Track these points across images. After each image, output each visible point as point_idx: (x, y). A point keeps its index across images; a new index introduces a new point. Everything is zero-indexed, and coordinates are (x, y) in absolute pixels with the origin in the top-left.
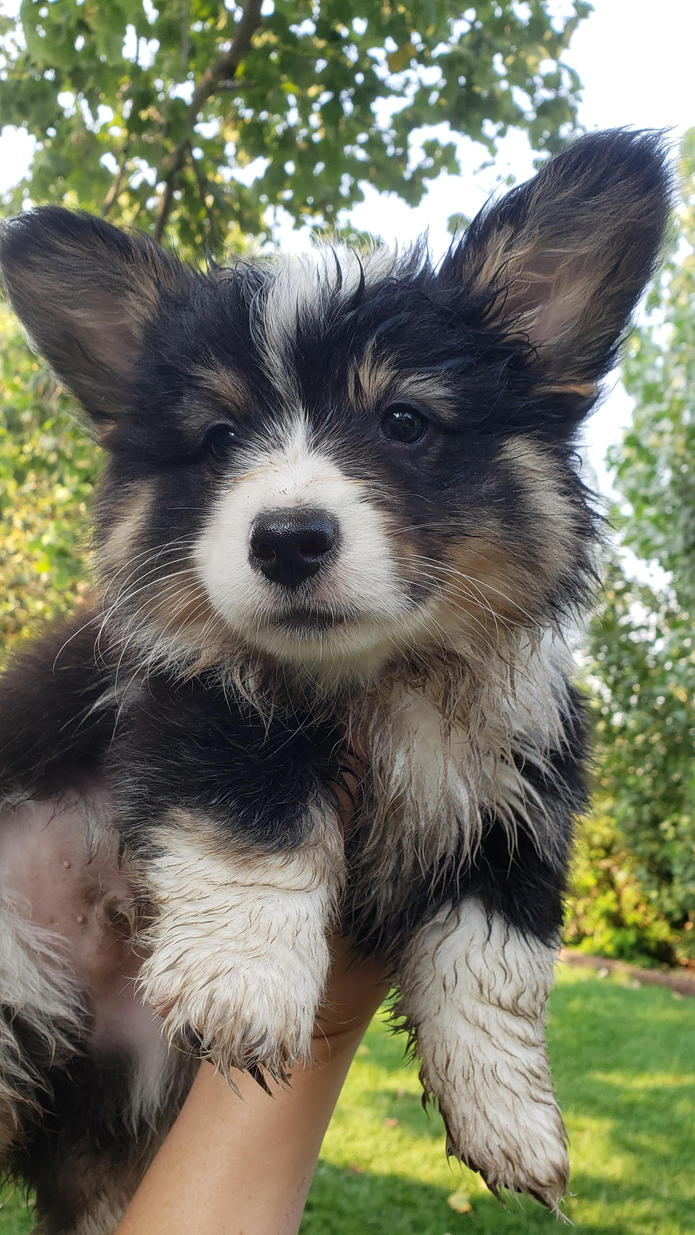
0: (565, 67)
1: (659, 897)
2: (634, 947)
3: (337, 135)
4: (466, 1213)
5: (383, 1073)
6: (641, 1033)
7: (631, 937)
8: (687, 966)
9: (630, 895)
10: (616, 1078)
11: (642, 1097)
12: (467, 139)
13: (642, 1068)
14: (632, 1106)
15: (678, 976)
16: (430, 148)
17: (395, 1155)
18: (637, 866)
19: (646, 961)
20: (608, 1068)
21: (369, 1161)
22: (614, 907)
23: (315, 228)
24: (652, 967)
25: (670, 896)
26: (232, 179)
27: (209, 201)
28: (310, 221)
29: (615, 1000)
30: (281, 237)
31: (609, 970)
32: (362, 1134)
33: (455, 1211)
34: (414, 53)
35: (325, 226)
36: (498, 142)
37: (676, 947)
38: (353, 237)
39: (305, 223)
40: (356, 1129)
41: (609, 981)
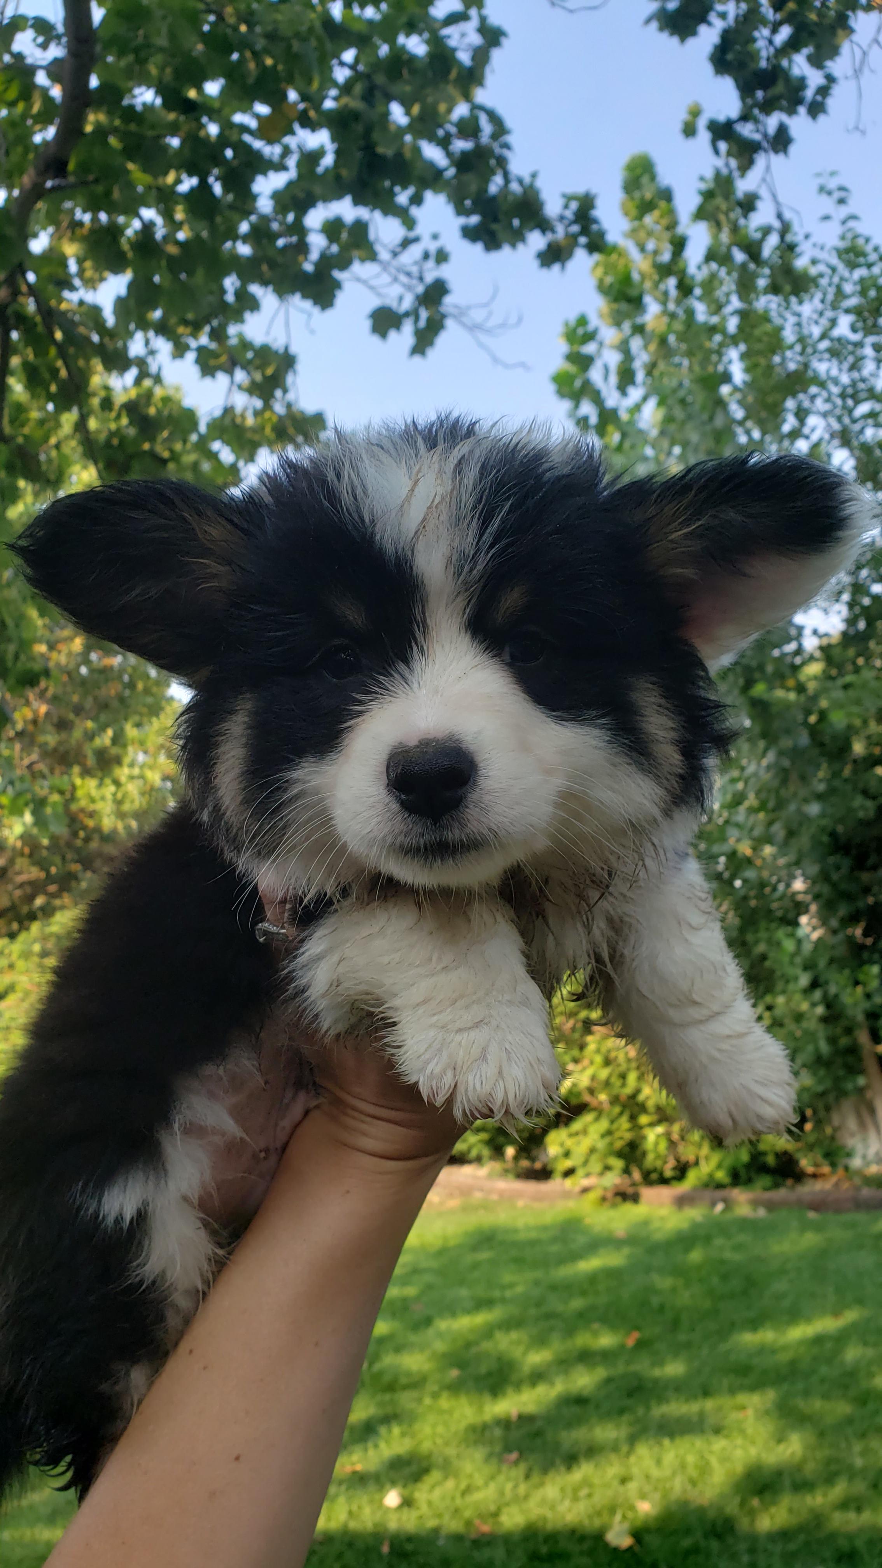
0: (482, 108)
2: (748, 1166)
3: (213, 230)
4: (630, 1549)
5: (487, 1397)
6: (782, 1271)
7: (742, 1155)
8: (815, 1176)
10: (767, 1336)
12: (377, 215)
13: (794, 1315)
14: (793, 1364)
15: (810, 1189)
16: (332, 229)
17: (526, 1497)
19: (766, 1180)
20: (754, 1324)
21: (496, 1515)
23: (201, 350)
24: (776, 1186)
26: (81, 303)
27: (59, 335)
28: (193, 344)
29: (742, 1238)
30: (160, 369)
31: (725, 1200)
32: (479, 1480)
33: (616, 1550)
34: (294, 115)
35: (213, 346)
36: (414, 211)
37: (798, 1156)
38: (250, 355)
39: (187, 348)
40: (470, 1476)
41: (729, 1216)
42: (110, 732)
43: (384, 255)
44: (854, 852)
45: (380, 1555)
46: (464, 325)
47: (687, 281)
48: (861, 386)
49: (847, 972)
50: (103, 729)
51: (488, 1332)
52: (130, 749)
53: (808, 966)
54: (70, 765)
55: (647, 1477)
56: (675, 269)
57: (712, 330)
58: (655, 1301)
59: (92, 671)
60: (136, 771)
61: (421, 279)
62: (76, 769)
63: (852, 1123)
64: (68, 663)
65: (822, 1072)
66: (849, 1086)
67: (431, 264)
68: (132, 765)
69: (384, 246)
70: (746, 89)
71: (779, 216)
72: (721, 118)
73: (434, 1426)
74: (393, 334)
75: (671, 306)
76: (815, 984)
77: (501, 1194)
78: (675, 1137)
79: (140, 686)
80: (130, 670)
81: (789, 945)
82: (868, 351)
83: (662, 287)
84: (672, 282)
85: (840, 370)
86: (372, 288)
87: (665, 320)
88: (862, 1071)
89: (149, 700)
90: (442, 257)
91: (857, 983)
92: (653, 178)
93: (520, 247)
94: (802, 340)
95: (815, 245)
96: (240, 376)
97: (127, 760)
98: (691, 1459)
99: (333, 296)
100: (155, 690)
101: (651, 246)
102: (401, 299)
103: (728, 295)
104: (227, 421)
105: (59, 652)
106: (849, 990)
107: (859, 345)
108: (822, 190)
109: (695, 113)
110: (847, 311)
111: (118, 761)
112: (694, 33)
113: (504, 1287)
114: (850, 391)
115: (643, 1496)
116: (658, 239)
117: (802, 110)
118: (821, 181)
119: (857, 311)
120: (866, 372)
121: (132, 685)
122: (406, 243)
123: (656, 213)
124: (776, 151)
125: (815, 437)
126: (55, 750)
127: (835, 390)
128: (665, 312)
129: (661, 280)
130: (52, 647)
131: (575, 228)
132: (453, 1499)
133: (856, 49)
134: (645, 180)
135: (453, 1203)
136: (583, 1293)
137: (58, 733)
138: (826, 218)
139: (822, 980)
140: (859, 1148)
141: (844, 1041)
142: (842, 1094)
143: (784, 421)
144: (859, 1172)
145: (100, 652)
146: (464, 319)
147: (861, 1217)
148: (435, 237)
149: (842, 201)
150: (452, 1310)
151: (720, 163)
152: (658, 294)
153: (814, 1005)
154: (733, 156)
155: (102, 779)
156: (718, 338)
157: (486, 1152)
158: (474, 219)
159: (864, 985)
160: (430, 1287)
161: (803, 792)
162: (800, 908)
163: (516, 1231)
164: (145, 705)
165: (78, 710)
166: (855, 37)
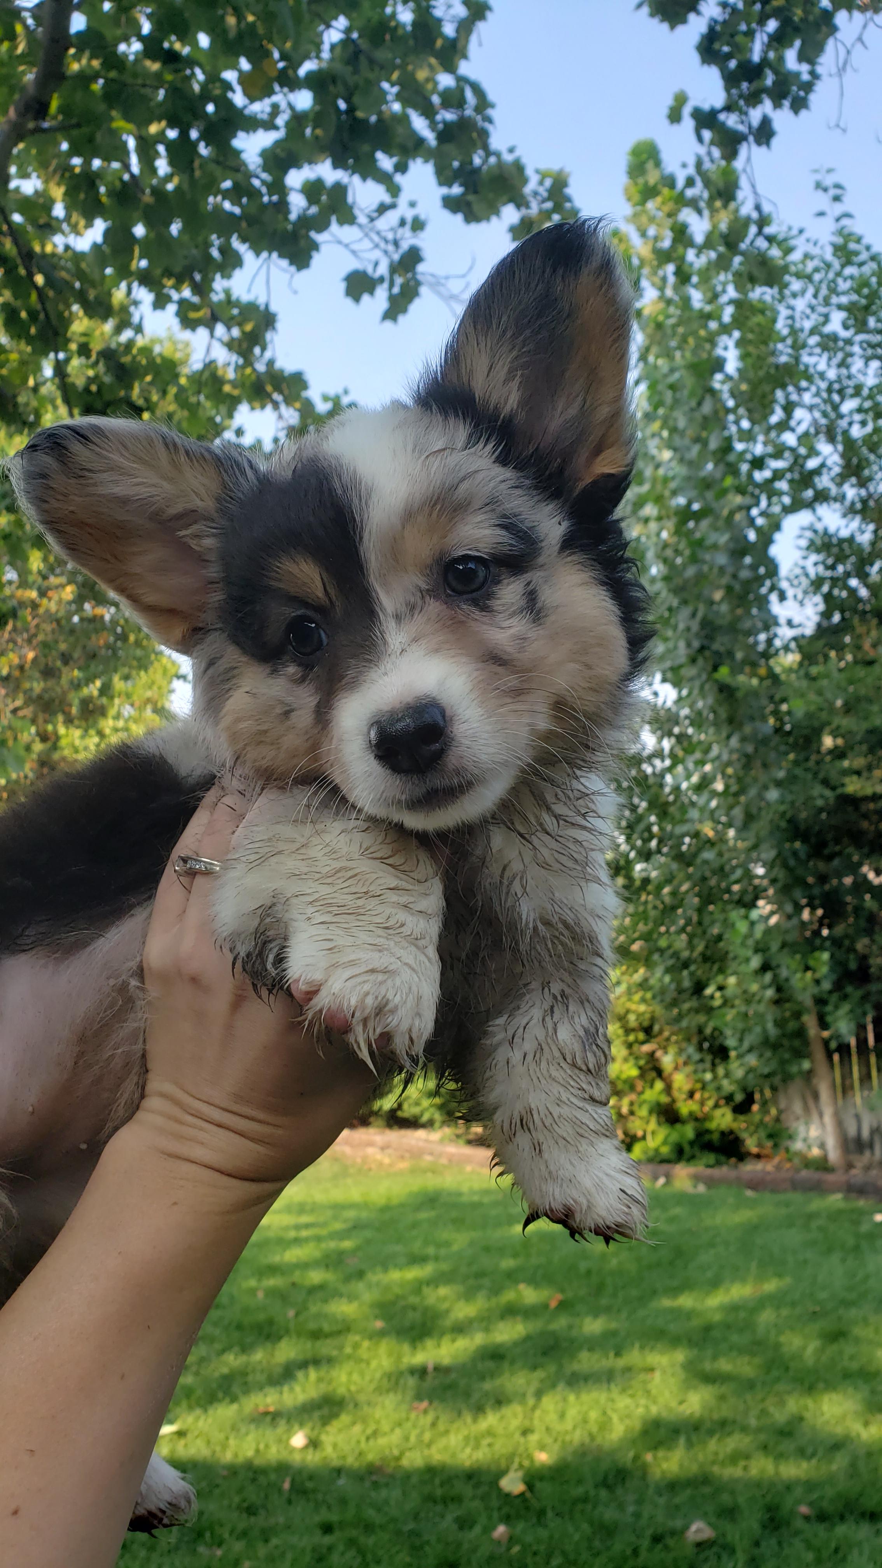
0: (467, 80)
1: (715, 1078)
2: (692, 1143)
3: (192, 181)
4: (522, 1494)
5: (406, 1347)
6: (712, 1245)
7: (689, 1131)
8: (758, 1156)
9: (681, 1081)
10: (686, 1301)
11: (717, 1317)
12: (356, 179)
13: (715, 1284)
14: (708, 1329)
15: (750, 1168)
16: (313, 190)
17: (429, 1446)
18: (684, 1045)
19: (711, 1158)
20: (675, 1291)
21: (398, 1459)
22: (664, 1099)
23: (182, 302)
24: (718, 1163)
25: (727, 1075)
26: (67, 248)
27: (39, 279)
28: (175, 296)
29: (677, 1211)
30: (141, 319)
31: (668, 1176)
32: (385, 1427)
33: (508, 1495)
34: (274, 74)
35: (196, 299)
36: (398, 178)
37: (744, 1135)
38: (235, 311)
39: (169, 299)
40: (378, 1422)
41: (668, 1190)
42: (98, 683)
43: (362, 219)
44: (813, 840)
45: (280, 1491)
46: (439, 294)
47: (686, 268)
48: (846, 382)
49: (798, 957)
50: (89, 680)
51: (418, 1286)
52: (117, 701)
53: (760, 948)
54: (54, 714)
55: (548, 1429)
56: (674, 255)
57: (709, 316)
58: (583, 1266)
59: (82, 619)
60: (121, 724)
61: (396, 243)
62: (60, 718)
63: (797, 1107)
64: (57, 611)
65: (768, 1054)
66: (794, 1069)
67: (406, 232)
68: (117, 717)
69: (362, 210)
70: (731, 80)
71: (758, 208)
72: (706, 107)
73: (350, 1374)
74: (366, 298)
75: (669, 292)
76: (765, 967)
77: (451, 1158)
78: (625, 1110)
79: (132, 638)
80: (122, 622)
81: (742, 927)
82: (856, 349)
83: (661, 273)
84: (670, 268)
85: (829, 365)
86: (354, 252)
87: (662, 305)
88: (808, 1056)
89: (139, 652)
90: (418, 225)
91: (807, 968)
92: (658, 164)
93: (494, 219)
94: (794, 332)
95: (808, 240)
96: (220, 329)
97: (112, 712)
98: (593, 1415)
99: (310, 257)
100: (145, 642)
101: (652, 232)
102: (376, 264)
103: (725, 284)
104: (206, 375)
105: (50, 599)
106: (798, 975)
107: (849, 342)
108: (819, 186)
109: (681, 99)
110: (840, 307)
111: (102, 712)
112: (684, 21)
113: (438, 1245)
114: (836, 386)
115: (542, 1447)
116: (659, 225)
117: (786, 103)
118: (818, 177)
119: (849, 308)
120: (854, 370)
121: (124, 637)
122: (383, 209)
123: (659, 199)
124: (759, 143)
125: (801, 429)
126: (40, 697)
127: (823, 385)
128: (662, 297)
129: (660, 265)
130: (43, 593)
131: (549, 205)
132: (358, 1442)
133: (840, 45)
134: (650, 165)
135: (403, 1165)
136: (515, 1255)
137: (45, 680)
138: (821, 214)
139: (774, 963)
140: (802, 1129)
141: (792, 1025)
142: (787, 1078)
143: (772, 412)
144: (798, 1154)
145: (93, 602)
146: (442, 289)
147: (796, 1197)
148: (412, 204)
149: (837, 199)
150: (385, 1264)
151: (702, 150)
152: (657, 280)
153: (764, 988)
154: (717, 146)
155: (86, 731)
156: (713, 325)
157: (438, 1117)
158: (457, 190)
159: (814, 971)
160: (368, 1242)
161: (763, 778)
162: (758, 893)
163: (460, 1194)
164: (134, 658)
165: (66, 659)
166: (839, 35)
